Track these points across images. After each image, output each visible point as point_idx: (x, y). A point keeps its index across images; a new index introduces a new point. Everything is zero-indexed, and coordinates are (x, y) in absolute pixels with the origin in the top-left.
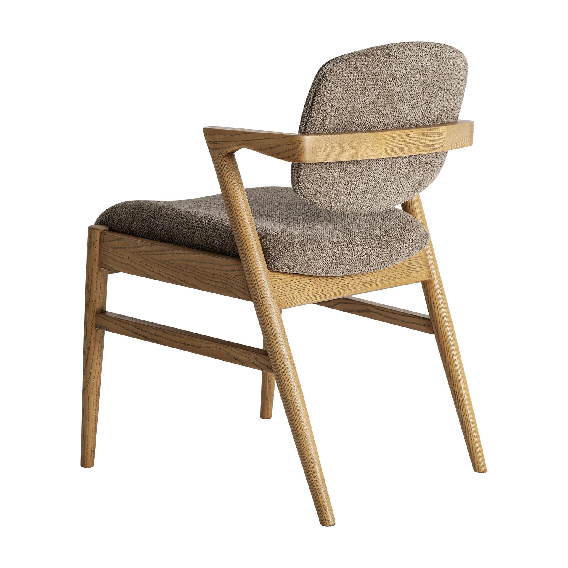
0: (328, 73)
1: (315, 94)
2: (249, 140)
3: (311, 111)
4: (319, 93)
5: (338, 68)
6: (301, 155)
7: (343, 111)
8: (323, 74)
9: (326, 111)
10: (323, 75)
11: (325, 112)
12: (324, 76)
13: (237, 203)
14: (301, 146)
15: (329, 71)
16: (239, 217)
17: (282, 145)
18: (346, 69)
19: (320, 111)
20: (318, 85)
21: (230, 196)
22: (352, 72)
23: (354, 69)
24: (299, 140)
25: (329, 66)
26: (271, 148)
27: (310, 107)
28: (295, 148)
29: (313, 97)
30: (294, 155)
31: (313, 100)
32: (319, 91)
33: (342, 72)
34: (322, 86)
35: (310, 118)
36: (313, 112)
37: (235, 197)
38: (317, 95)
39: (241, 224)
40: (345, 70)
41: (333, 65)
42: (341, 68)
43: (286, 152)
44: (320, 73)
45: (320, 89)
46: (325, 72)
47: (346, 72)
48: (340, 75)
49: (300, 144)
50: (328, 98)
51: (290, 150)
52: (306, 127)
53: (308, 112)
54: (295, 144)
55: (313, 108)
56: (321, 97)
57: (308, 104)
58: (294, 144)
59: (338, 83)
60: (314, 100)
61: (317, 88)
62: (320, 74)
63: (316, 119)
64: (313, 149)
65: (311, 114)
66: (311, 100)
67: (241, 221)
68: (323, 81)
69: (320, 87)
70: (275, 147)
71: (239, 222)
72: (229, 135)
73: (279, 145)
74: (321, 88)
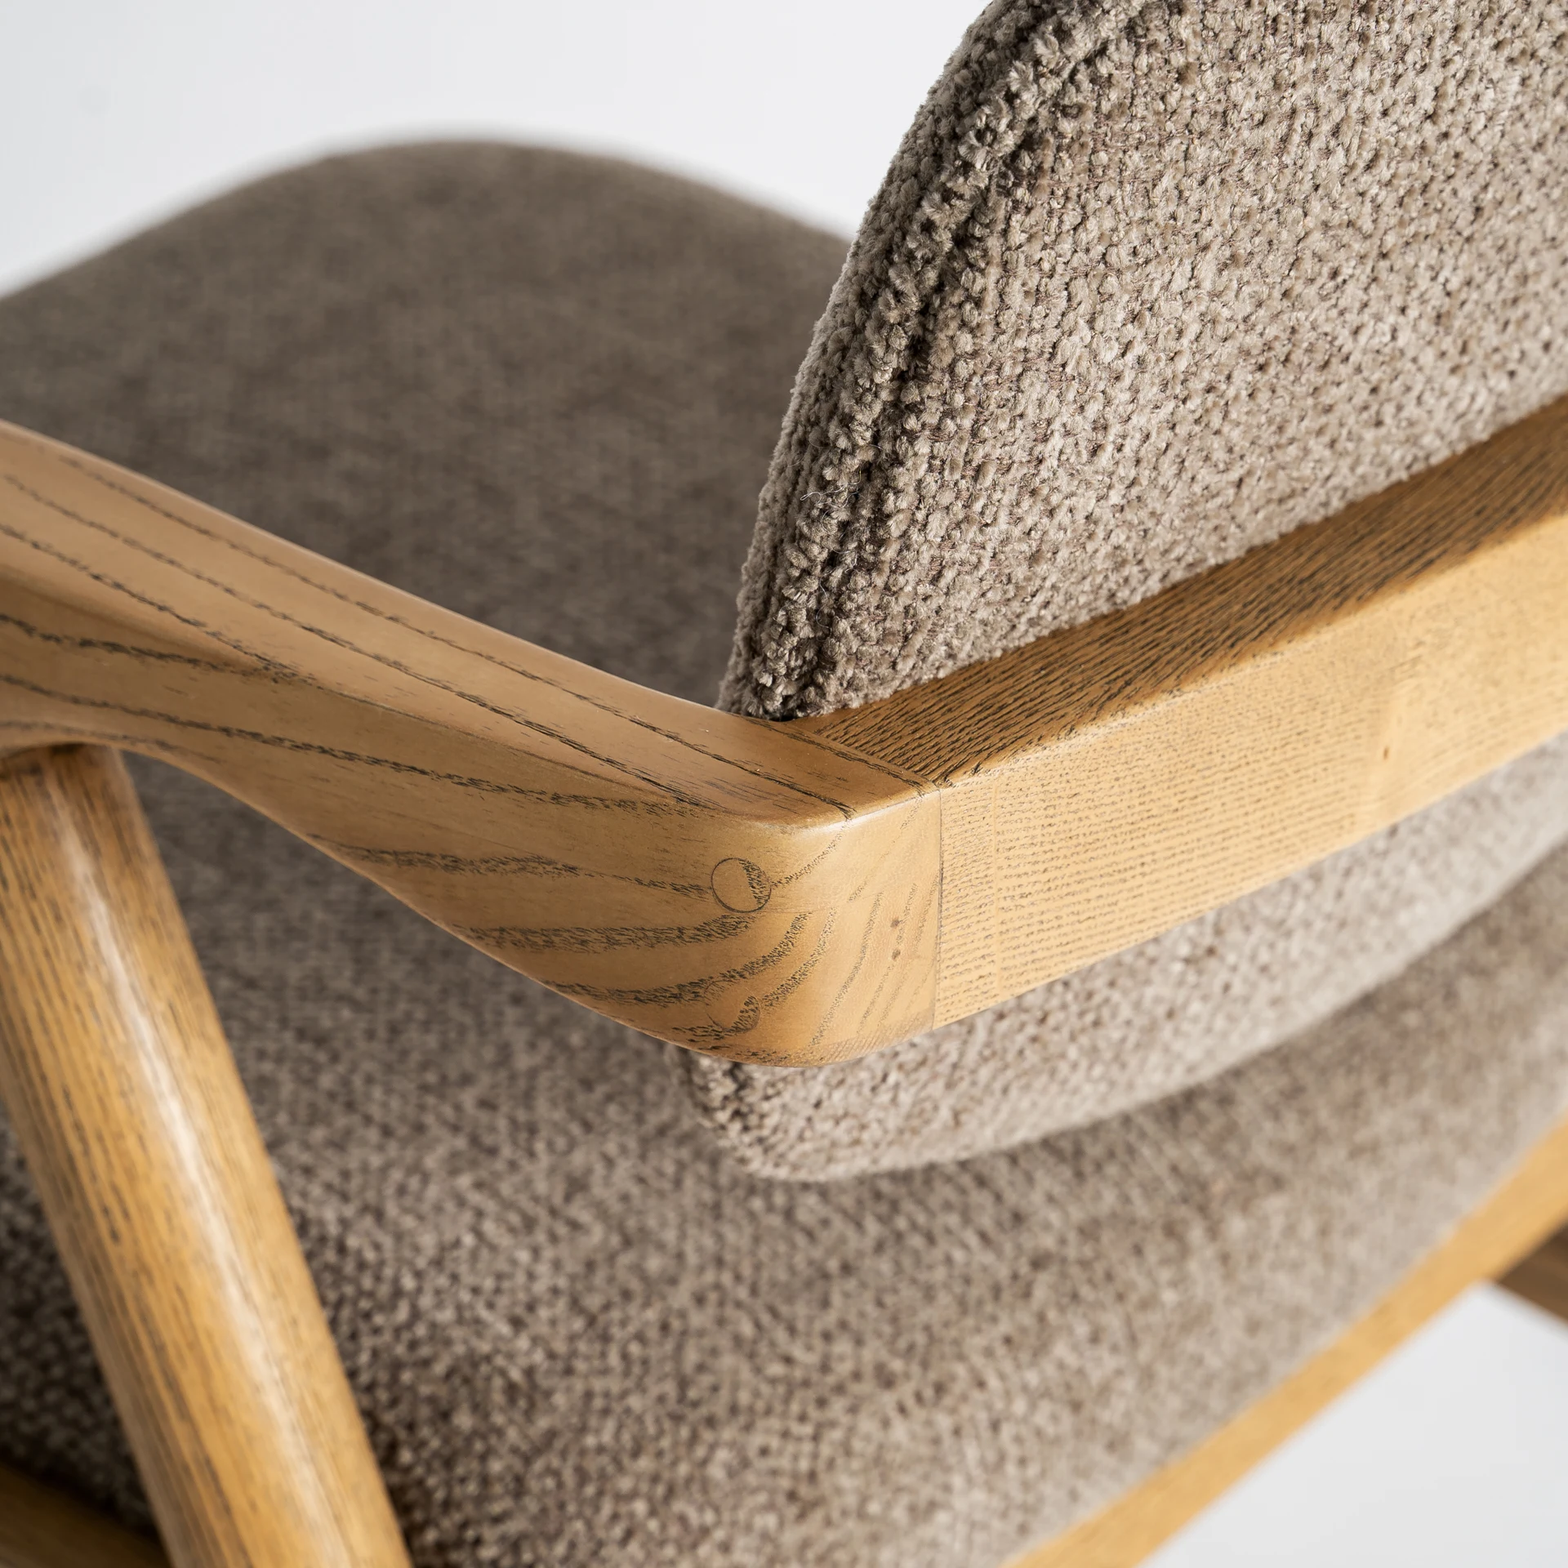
0: (1067, 126)
1: (919, 348)
2: (226, 731)
3: (880, 518)
4: (966, 342)
5: (1178, 60)
6: (772, 1001)
7: (1217, 432)
8: (1010, 141)
9: (1033, 493)
10: (1014, 156)
11: (1025, 504)
12: (1026, 162)
13: (144, 1209)
14: (774, 926)
15: (1081, 109)
16: (170, 1334)
17: (572, 869)
18: (1270, 41)
19: (978, 507)
20: (950, 256)
21: (76, 1147)
22: (1328, 60)
23: (1358, 21)
24: (749, 868)
25: (1083, 44)
26: (455, 864)
27: (867, 470)
28: (704, 933)
29: (901, 378)
30: (694, 989)
31: (898, 410)
32: (963, 324)
33: (1224, 85)
34: (994, 272)
35: (861, 580)
36: (895, 527)
37: (124, 1154)
38: (947, 359)
39: (196, 1398)
40: (1259, 57)
41: (1130, 29)
42: (1213, 52)
43: (611, 942)
44: (981, 124)
45: (978, 303)
46: (1033, 120)
47: (1262, 77)
48: (1202, 121)
49: (762, 903)
50: (1059, 376)
51: (656, 937)
52: (820, 652)
53: (840, 514)
54: (709, 896)
55: (897, 492)
56: (991, 377)
57: (843, 443)
58: (698, 888)
59: (1181, 212)
60: (915, 409)
61: (939, 288)
62: (980, 136)
63: (935, 580)
64: (896, 923)
65: (880, 543)
66: (877, 408)
67: (189, 1378)
68: (1016, 218)
69: (980, 282)
70: (494, 864)
71: (173, 1385)
72: (20, 624)
73: (539, 860)
74: (991, 297)
